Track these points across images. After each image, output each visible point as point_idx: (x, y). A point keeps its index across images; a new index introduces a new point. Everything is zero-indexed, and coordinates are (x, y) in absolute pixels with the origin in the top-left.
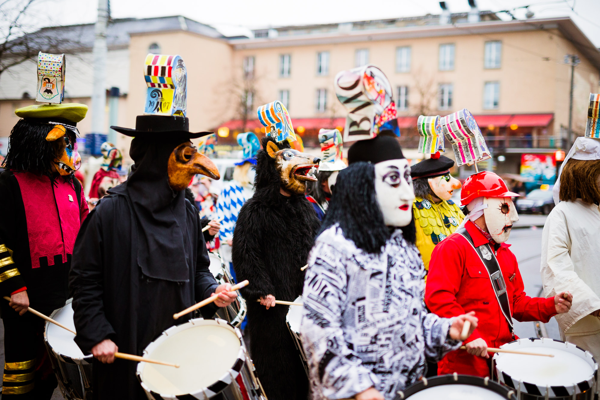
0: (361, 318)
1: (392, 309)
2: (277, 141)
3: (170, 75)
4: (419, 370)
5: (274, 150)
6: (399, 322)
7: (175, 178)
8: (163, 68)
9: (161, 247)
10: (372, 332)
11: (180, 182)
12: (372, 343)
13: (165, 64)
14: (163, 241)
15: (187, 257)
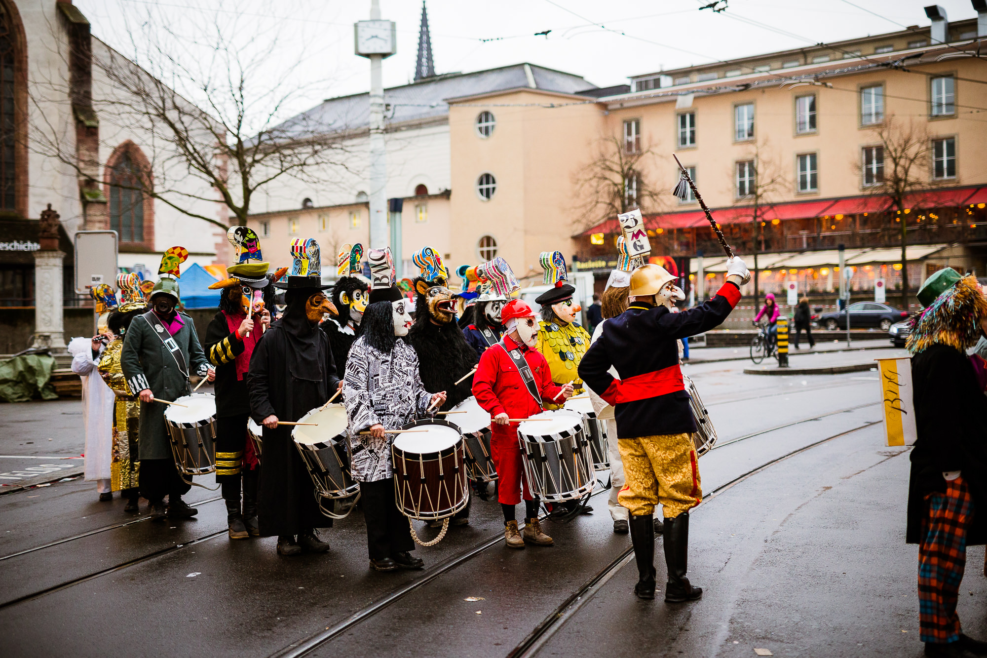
0: (377, 386)
1: (394, 382)
2: (427, 280)
3: (305, 252)
4: (411, 416)
6: (397, 388)
7: (311, 316)
9: (304, 359)
10: (383, 393)
11: (314, 318)
12: (383, 399)
14: (305, 355)
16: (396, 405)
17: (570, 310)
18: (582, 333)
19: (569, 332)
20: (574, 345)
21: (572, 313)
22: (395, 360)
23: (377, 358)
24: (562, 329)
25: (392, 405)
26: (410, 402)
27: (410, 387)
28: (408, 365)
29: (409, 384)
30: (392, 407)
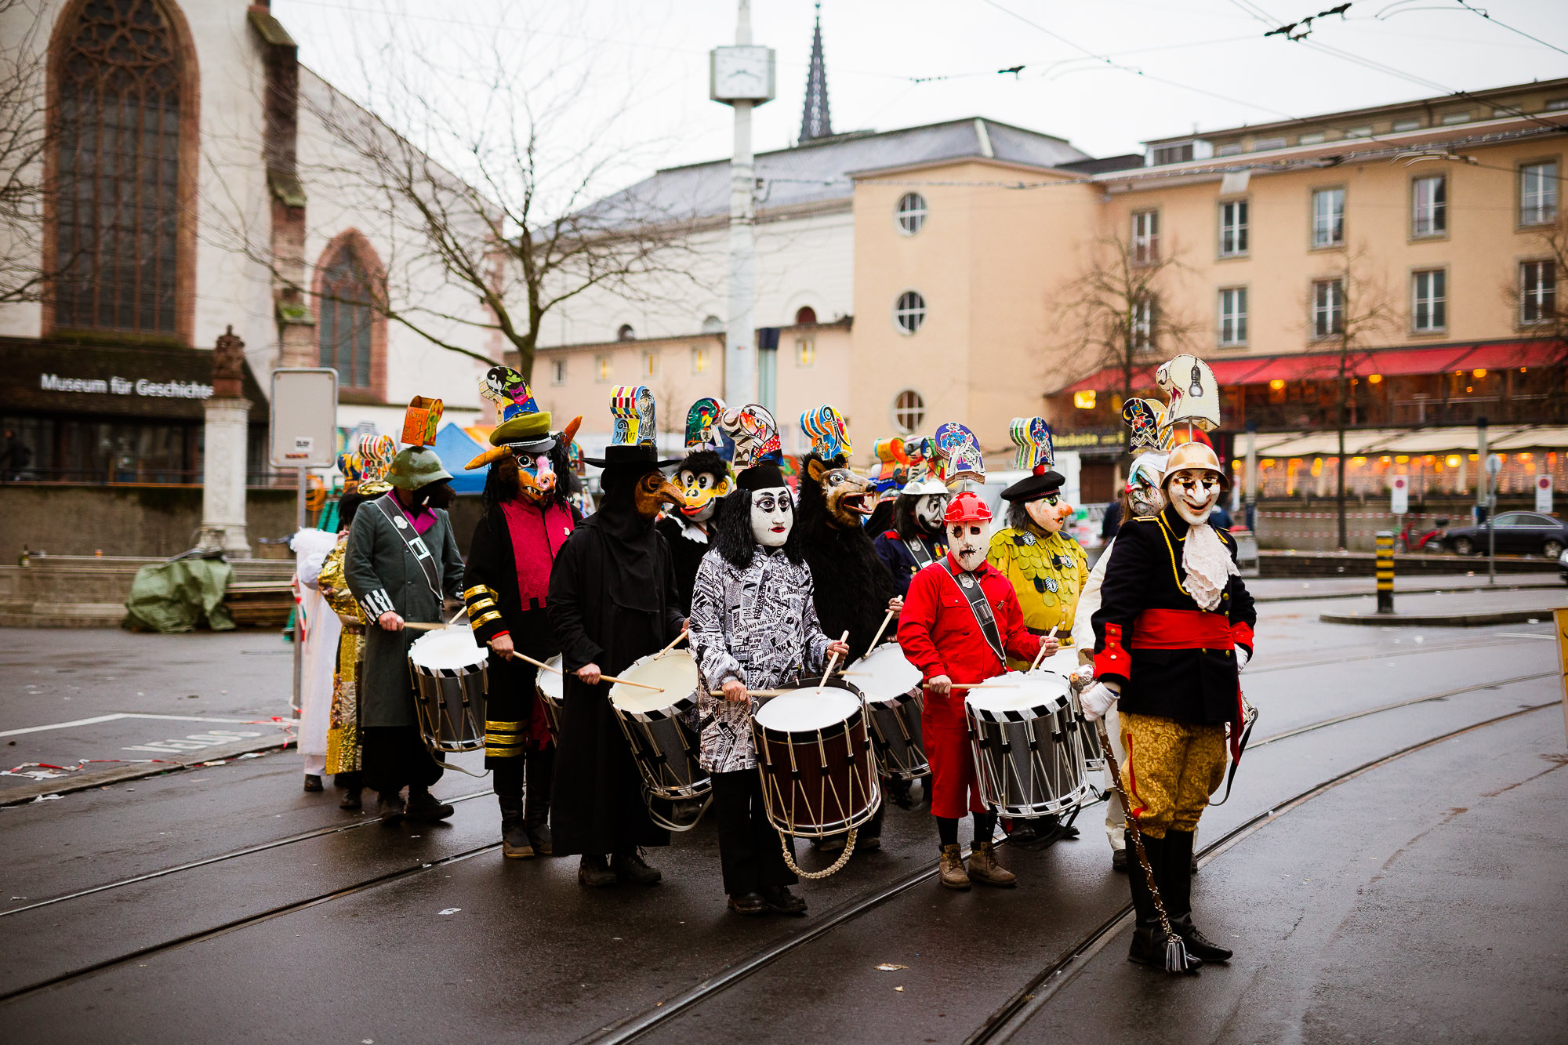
0: (737, 623)
1: (763, 617)
2: (824, 459)
3: (633, 407)
4: (791, 672)
5: (820, 471)
7: (643, 507)
8: (627, 400)
9: (631, 577)
10: (744, 634)
11: (648, 511)
12: (744, 644)
13: (629, 396)
14: (633, 571)
15: (657, 588)
16: (766, 655)
17: (1054, 512)
18: (1074, 550)
19: (1051, 548)
20: (1059, 568)
21: (1058, 517)
22: (768, 584)
23: (737, 580)
24: (1042, 542)
25: (757, 654)
26: (790, 649)
27: (793, 626)
28: (791, 591)
29: (790, 621)
30: (758, 657)
